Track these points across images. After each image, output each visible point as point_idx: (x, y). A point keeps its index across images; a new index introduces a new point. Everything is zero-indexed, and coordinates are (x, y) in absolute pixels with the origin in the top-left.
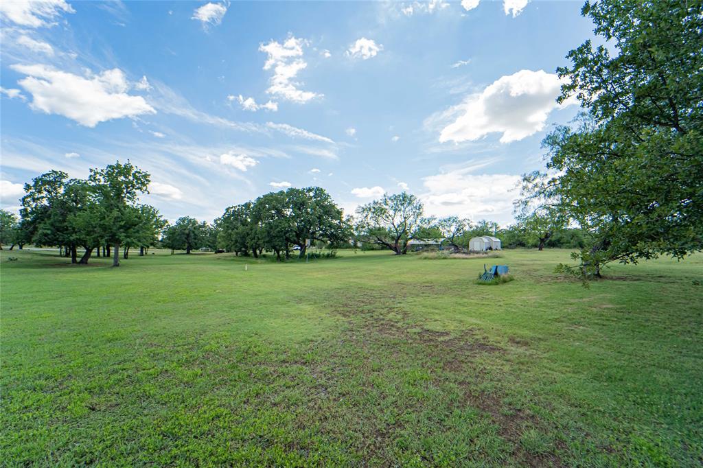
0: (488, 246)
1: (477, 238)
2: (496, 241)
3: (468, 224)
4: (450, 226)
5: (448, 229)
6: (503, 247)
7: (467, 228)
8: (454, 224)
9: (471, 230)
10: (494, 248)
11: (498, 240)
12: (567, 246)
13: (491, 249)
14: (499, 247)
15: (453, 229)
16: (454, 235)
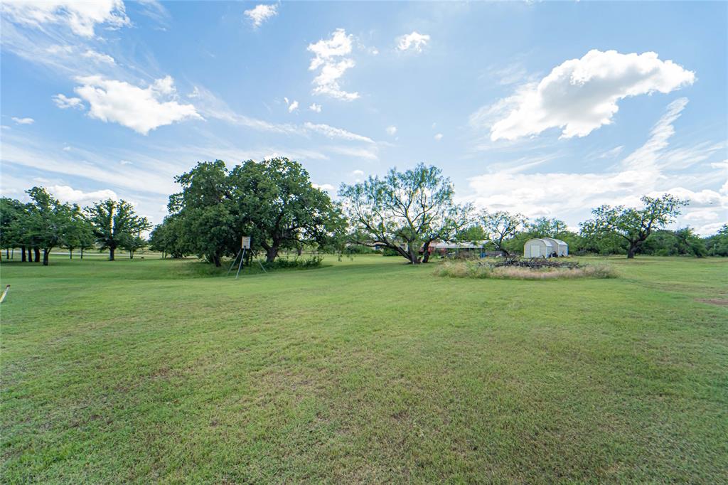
0: (552, 251)
1: (536, 241)
2: (562, 246)
3: (523, 221)
4: (497, 224)
5: (494, 228)
6: (569, 253)
7: (519, 228)
8: (504, 221)
9: (526, 230)
10: (559, 254)
11: (564, 243)
12: (661, 253)
13: (555, 255)
14: (566, 254)
15: (501, 228)
16: (502, 236)
